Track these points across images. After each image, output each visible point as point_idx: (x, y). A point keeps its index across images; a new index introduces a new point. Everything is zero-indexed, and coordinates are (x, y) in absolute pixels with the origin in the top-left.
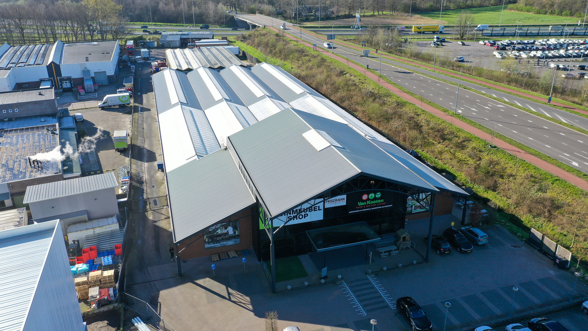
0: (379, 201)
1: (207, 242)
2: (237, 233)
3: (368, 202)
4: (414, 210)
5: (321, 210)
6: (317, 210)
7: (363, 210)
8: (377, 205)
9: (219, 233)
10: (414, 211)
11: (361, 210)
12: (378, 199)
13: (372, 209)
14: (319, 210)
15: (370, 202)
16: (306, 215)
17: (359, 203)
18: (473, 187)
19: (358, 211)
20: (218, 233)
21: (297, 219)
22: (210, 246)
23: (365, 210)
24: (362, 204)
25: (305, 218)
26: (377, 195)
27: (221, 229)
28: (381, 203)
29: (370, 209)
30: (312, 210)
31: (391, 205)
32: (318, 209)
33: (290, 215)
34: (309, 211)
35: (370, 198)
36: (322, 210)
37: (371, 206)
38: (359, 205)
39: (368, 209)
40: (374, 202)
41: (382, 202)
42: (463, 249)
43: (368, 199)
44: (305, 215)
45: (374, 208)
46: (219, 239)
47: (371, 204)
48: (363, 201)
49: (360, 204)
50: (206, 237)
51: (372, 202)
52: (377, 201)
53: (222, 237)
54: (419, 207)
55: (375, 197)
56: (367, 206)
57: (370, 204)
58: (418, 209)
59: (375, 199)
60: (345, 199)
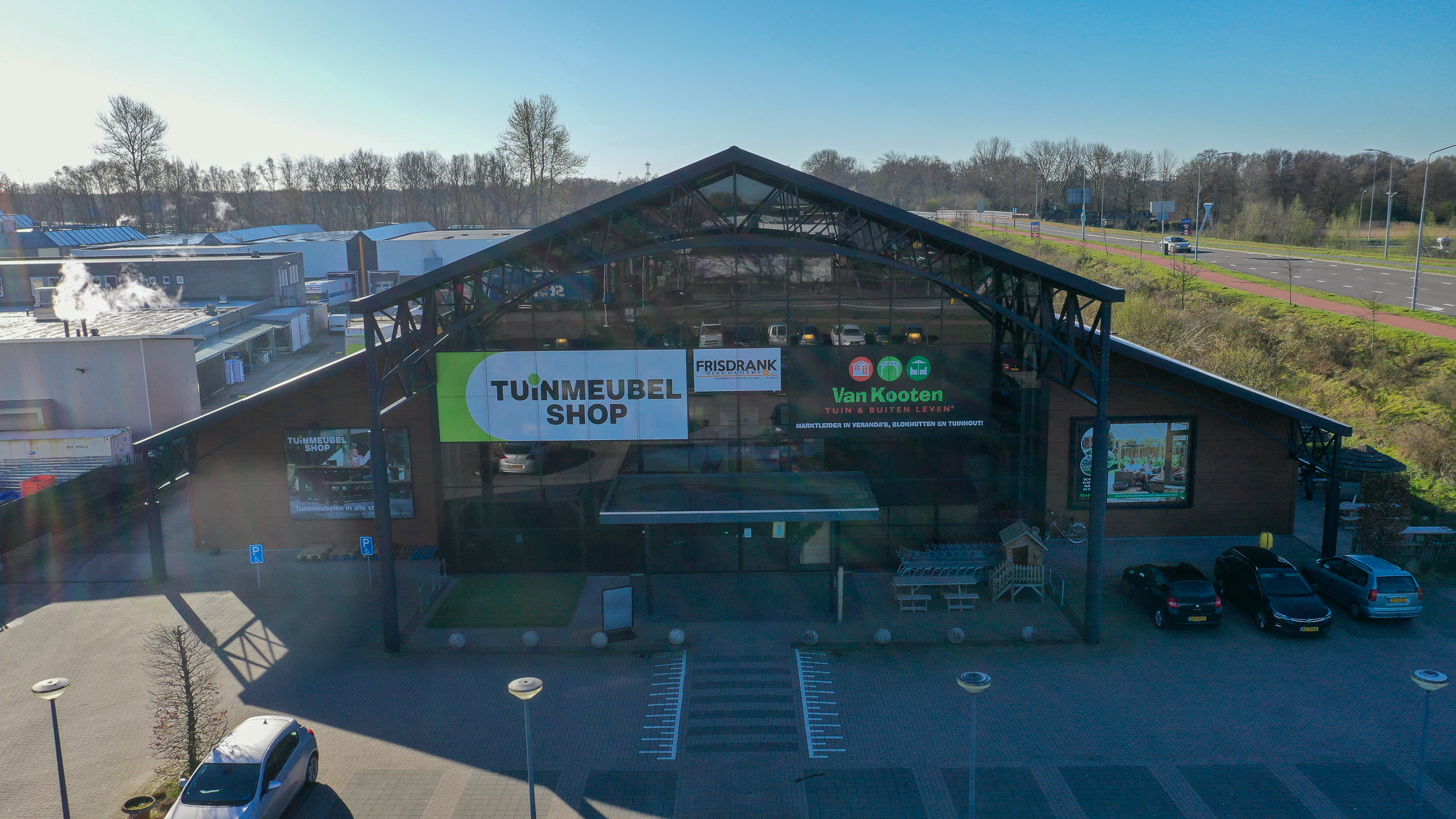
0: (925, 396)
1: (296, 494)
2: (402, 477)
3: (877, 394)
4: (1116, 489)
5: (678, 396)
6: (661, 397)
7: (857, 425)
8: (915, 411)
9: (340, 464)
10: (1113, 496)
11: (847, 425)
12: (921, 385)
13: (895, 424)
14: (670, 395)
15: (884, 394)
16: (618, 411)
17: (835, 389)
18: (1431, 487)
19: (834, 425)
20: (334, 463)
21: (582, 421)
22: (310, 509)
23: (863, 425)
24: (851, 398)
25: (613, 421)
26: (915, 367)
27: (344, 451)
28: (930, 403)
29: (886, 424)
30: (642, 395)
31: (980, 423)
32: (664, 391)
33: (556, 402)
34: (631, 396)
35: (882, 374)
36: (684, 397)
37: (889, 412)
38: (838, 400)
39: (875, 425)
40: (904, 396)
41: (937, 403)
42: (1278, 615)
43: (875, 381)
44: (613, 407)
45: (904, 424)
46: (341, 486)
47: (887, 404)
48: (854, 386)
49: (843, 397)
50: (296, 474)
51: (893, 397)
52: (914, 392)
53: (350, 482)
54: (1137, 480)
55: (905, 375)
56: (872, 410)
57: (882, 400)
58: (1133, 491)
59: (905, 383)
60: (778, 365)
